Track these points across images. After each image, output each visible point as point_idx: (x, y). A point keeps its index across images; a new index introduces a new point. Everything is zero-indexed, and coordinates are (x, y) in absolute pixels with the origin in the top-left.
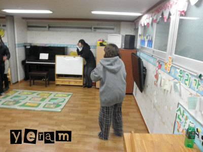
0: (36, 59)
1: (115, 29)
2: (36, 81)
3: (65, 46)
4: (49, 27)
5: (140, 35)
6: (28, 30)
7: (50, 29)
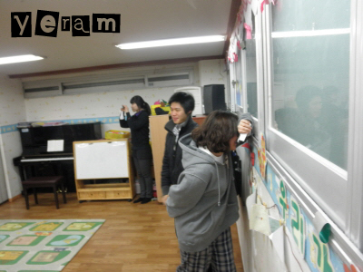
0: (41, 153)
1: (191, 76)
2: (40, 196)
3: (97, 121)
4: (64, 88)
5: (234, 83)
6: (25, 97)
7: (67, 91)
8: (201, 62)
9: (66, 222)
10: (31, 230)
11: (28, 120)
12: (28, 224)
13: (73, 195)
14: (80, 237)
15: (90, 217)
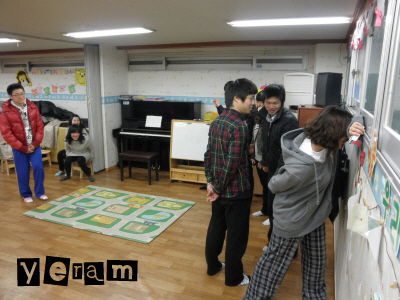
0: (140, 127)
1: (305, 62)
2: (134, 170)
3: (198, 100)
4: (168, 63)
5: (354, 73)
6: (129, 70)
7: (170, 66)
8: (319, 45)
9: (157, 199)
10: (124, 200)
11: (130, 93)
12: (122, 195)
13: (166, 174)
14: (169, 215)
15: (180, 198)
